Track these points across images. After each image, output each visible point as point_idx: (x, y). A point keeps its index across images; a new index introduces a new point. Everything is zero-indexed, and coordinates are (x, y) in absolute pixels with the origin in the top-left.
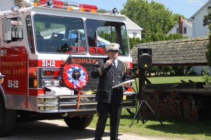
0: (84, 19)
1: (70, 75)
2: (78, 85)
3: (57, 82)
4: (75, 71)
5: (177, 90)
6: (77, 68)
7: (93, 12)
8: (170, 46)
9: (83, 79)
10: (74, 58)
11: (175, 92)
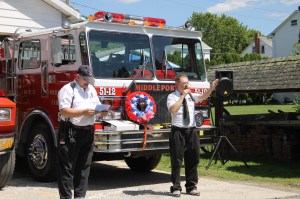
0: (150, 35)
1: (133, 106)
2: (145, 118)
3: (117, 114)
4: (139, 101)
5: (264, 123)
6: (142, 96)
7: (160, 26)
8: (254, 68)
9: (150, 110)
10: (138, 84)
11: (261, 125)
